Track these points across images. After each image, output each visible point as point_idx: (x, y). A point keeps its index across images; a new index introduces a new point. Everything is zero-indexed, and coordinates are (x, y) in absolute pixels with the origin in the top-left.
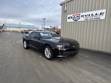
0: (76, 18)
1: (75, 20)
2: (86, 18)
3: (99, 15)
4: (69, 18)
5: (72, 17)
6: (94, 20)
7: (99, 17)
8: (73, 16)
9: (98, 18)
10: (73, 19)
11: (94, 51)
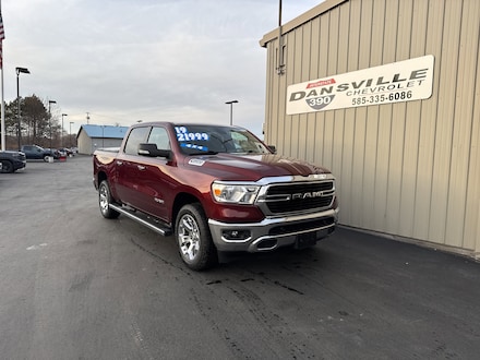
11: (392, 238)
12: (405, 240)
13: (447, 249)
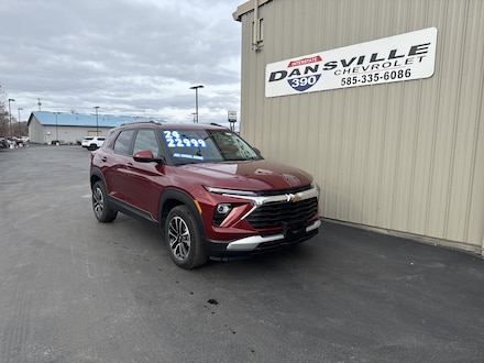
1: (299, 88)
2: (347, 75)
3: (406, 57)
4: (272, 78)
6: (383, 81)
7: (408, 67)
8: (290, 65)
9: (401, 73)
10: (290, 82)
11: (386, 232)
12: (401, 235)
13: (448, 245)
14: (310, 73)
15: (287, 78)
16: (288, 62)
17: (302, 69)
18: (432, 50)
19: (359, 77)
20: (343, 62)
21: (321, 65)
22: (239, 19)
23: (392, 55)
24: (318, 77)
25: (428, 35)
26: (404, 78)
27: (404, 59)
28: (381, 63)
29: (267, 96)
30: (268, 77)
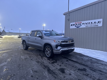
0: (78, 25)
1: (77, 27)
2: (86, 25)
4: (72, 25)
5: (74, 25)
6: (93, 27)
7: (98, 24)
9: (96, 26)
10: (75, 26)
14: (79, 25)
15: (75, 25)
16: (75, 23)
17: (78, 24)
18: (102, 22)
19: (89, 26)
20: (86, 23)
21: (82, 23)
22: (65, 15)
23: (95, 22)
24: (81, 25)
25: (101, 20)
26: (97, 26)
27: (97, 23)
28: (93, 24)
29: (70, 28)
30: (71, 25)
